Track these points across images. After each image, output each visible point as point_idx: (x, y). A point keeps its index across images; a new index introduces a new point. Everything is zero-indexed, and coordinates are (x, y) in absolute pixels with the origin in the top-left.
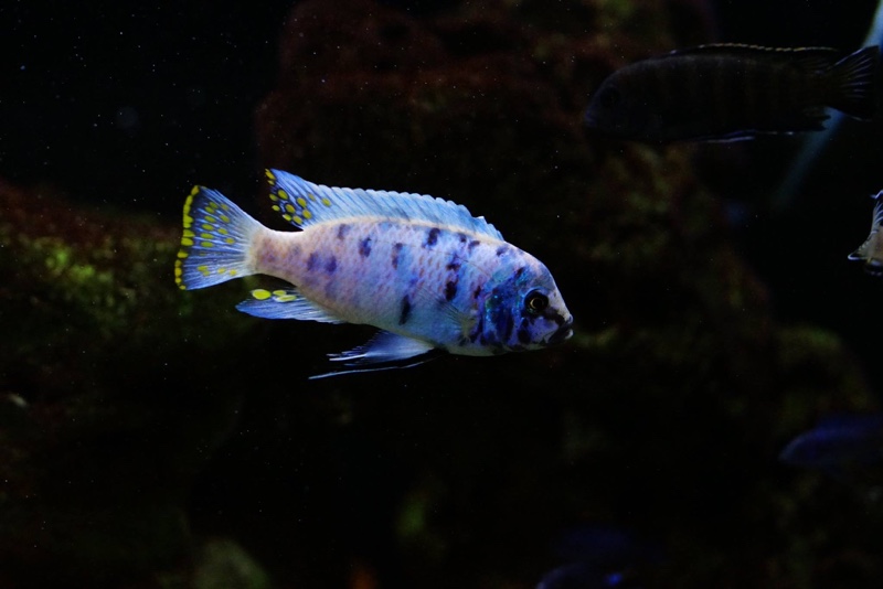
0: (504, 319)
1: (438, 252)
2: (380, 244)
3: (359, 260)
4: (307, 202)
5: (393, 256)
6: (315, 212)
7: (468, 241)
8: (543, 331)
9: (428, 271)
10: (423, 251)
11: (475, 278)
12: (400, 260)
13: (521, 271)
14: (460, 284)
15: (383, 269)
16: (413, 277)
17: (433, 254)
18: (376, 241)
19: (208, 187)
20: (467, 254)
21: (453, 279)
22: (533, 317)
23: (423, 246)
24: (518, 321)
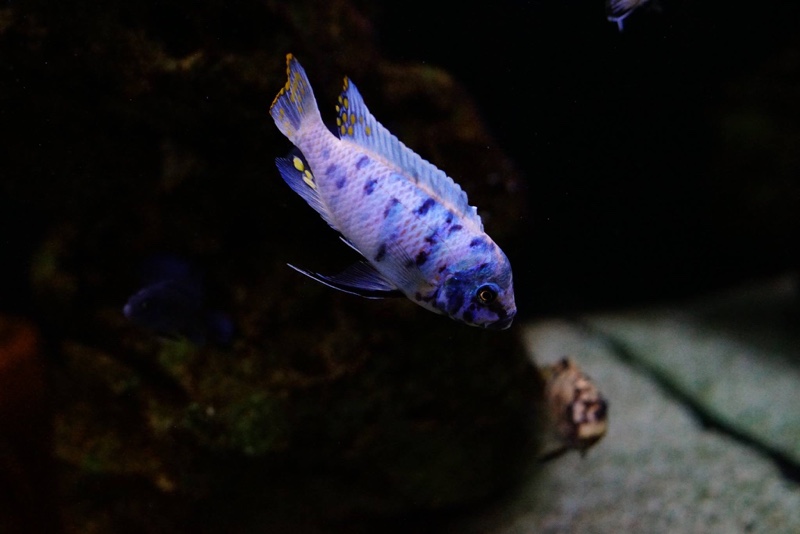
0: (456, 298)
1: (424, 223)
2: (381, 191)
3: (361, 194)
4: (356, 121)
5: (387, 207)
6: (356, 133)
7: (452, 224)
8: (485, 317)
9: (409, 234)
10: (412, 216)
11: (444, 257)
12: (391, 213)
13: (484, 266)
14: (431, 256)
15: (376, 212)
16: (395, 233)
17: (419, 222)
18: (381, 187)
19: (299, 61)
20: (446, 235)
21: (427, 250)
22: (481, 306)
23: (414, 212)
24: (467, 304)
